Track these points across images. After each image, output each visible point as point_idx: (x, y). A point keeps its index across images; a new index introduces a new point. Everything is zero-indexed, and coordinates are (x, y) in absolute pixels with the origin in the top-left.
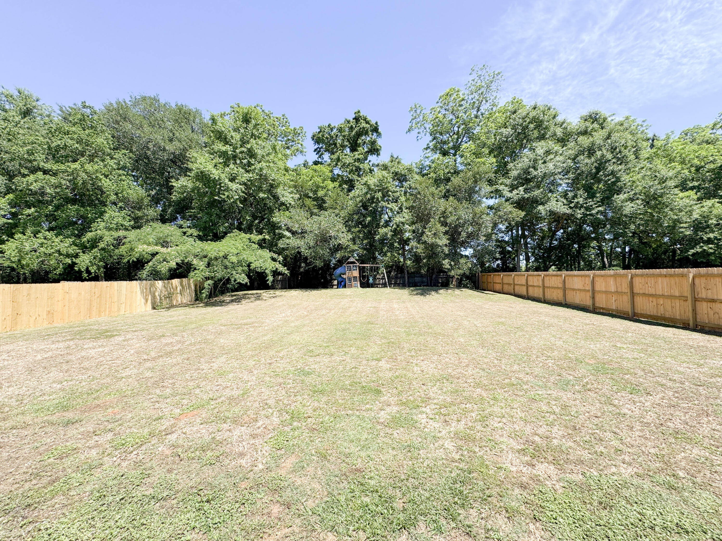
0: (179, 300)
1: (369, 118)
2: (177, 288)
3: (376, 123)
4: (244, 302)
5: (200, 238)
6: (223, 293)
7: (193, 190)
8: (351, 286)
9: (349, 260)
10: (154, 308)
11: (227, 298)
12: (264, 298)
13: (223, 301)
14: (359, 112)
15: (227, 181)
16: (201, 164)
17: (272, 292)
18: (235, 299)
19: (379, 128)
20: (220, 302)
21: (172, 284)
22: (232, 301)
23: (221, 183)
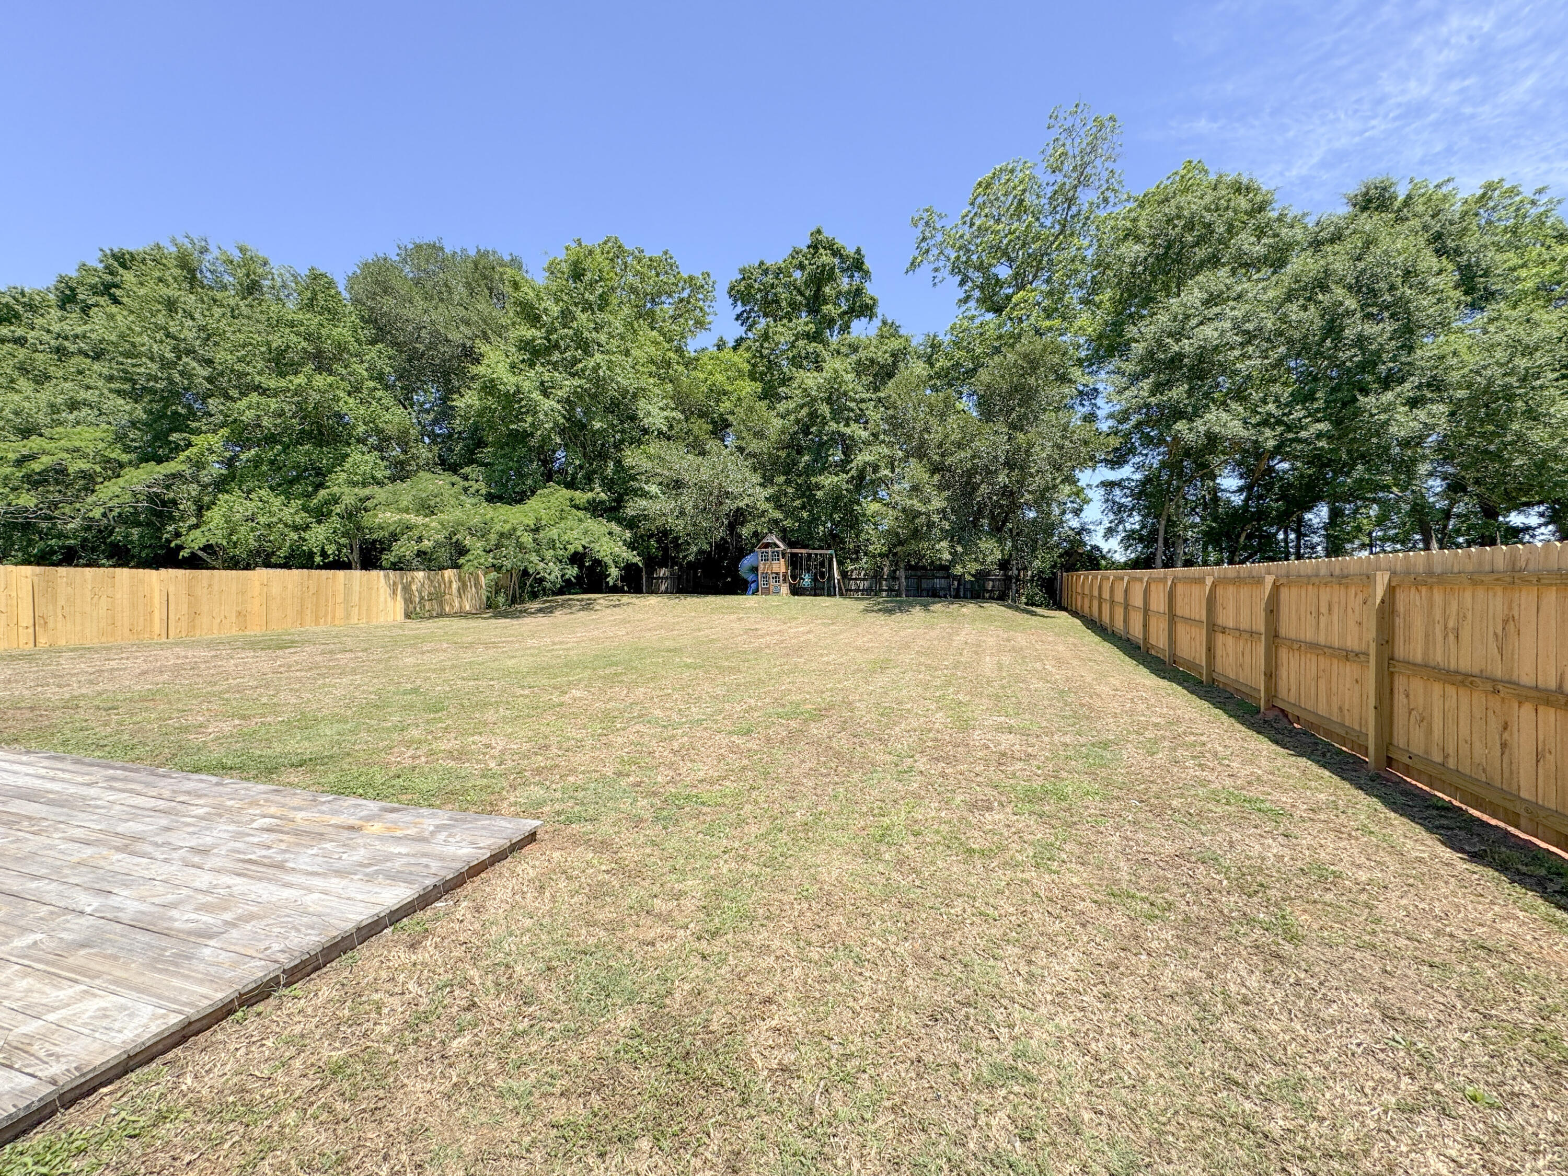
0: (457, 604)
1: (840, 242)
2: (451, 582)
3: (858, 251)
4: (557, 613)
5: (491, 498)
6: (534, 596)
7: (480, 414)
8: (767, 592)
9: (765, 541)
10: (408, 616)
11: (535, 605)
12: (597, 607)
13: (525, 611)
14: (819, 232)
15: (536, 395)
16: (489, 366)
17: (615, 597)
18: (547, 608)
19: (865, 261)
20: (521, 612)
21: (443, 576)
22: (540, 610)
23: (522, 399)
